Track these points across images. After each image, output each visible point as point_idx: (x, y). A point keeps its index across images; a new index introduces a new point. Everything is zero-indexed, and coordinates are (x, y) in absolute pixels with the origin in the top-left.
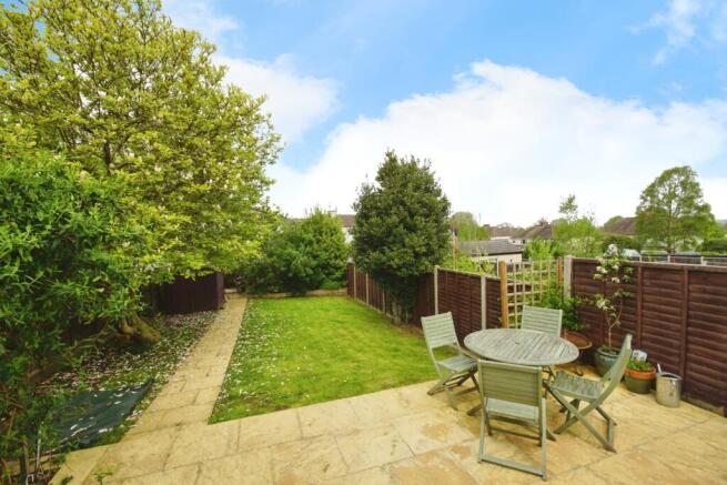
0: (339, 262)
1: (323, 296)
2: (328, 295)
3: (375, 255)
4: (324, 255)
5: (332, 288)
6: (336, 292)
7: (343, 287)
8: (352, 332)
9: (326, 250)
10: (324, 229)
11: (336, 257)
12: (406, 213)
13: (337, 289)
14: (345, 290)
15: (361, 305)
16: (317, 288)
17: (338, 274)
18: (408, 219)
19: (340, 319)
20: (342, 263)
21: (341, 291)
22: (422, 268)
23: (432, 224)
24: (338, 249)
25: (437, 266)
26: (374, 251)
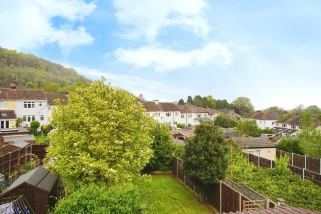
0: (168, 156)
1: (160, 174)
2: (162, 174)
3: (193, 172)
4: (161, 152)
5: (165, 170)
6: (166, 172)
7: (170, 169)
8: (181, 207)
9: (162, 149)
10: (161, 137)
11: (167, 153)
12: (208, 155)
13: (167, 171)
14: (171, 172)
15: (181, 184)
16: (156, 170)
17: (168, 163)
18: (209, 157)
19: (173, 196)
20: (170, 157)
21: (169, 172)
22: (215, 181)
23: (220, 160)
24: (169, 149)
25: (221, 181)
26: (193, 170)
